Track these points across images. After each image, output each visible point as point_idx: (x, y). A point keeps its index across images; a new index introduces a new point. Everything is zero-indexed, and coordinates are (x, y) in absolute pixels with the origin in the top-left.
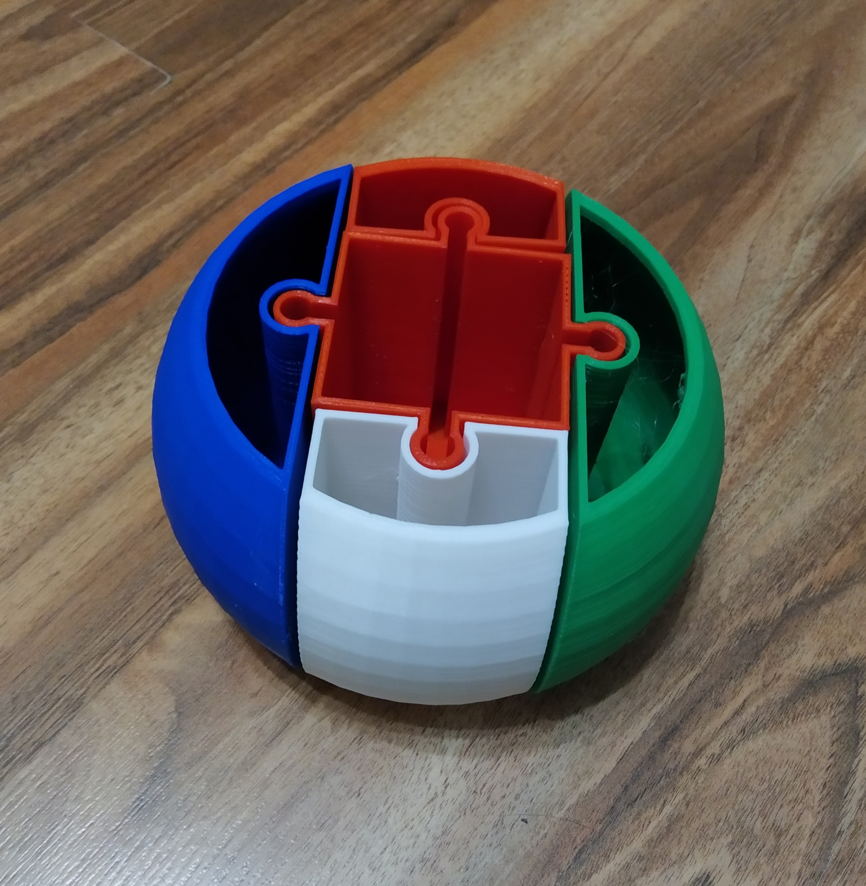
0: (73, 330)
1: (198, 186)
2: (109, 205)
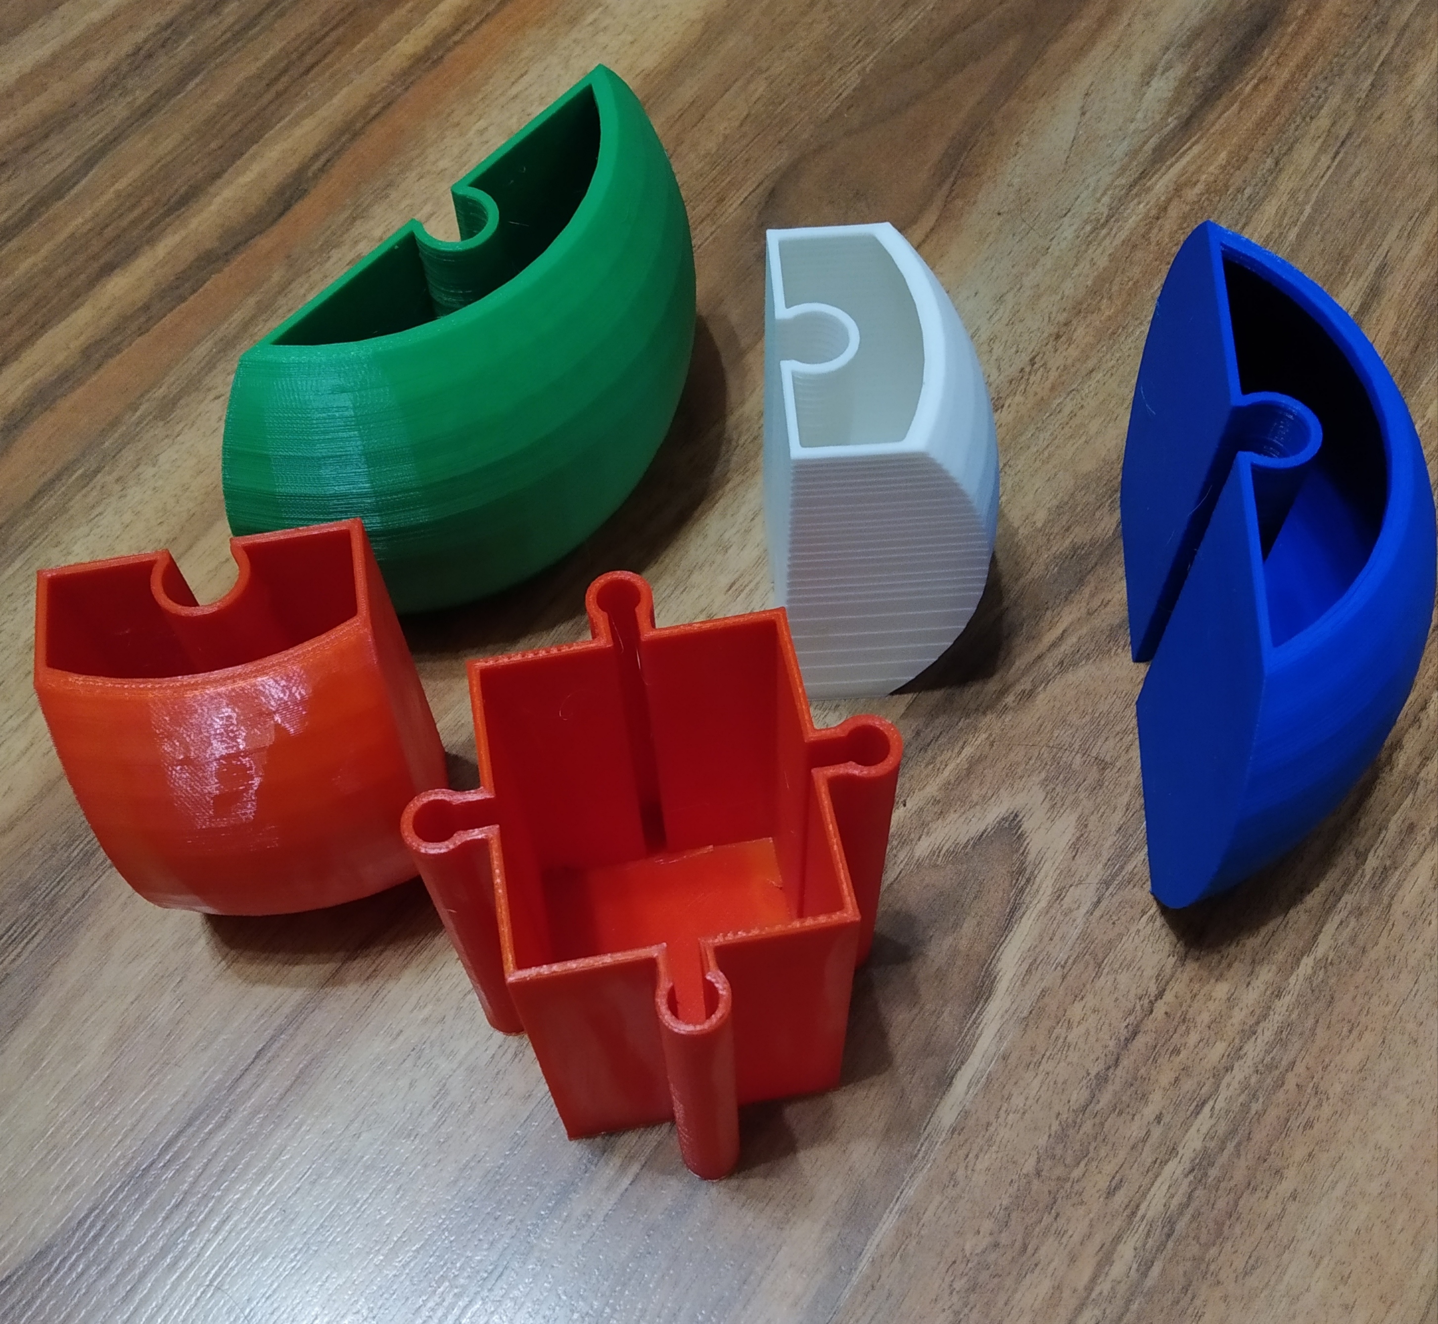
0: (208, 284)
1: (345, 90)
2: (234, 127)
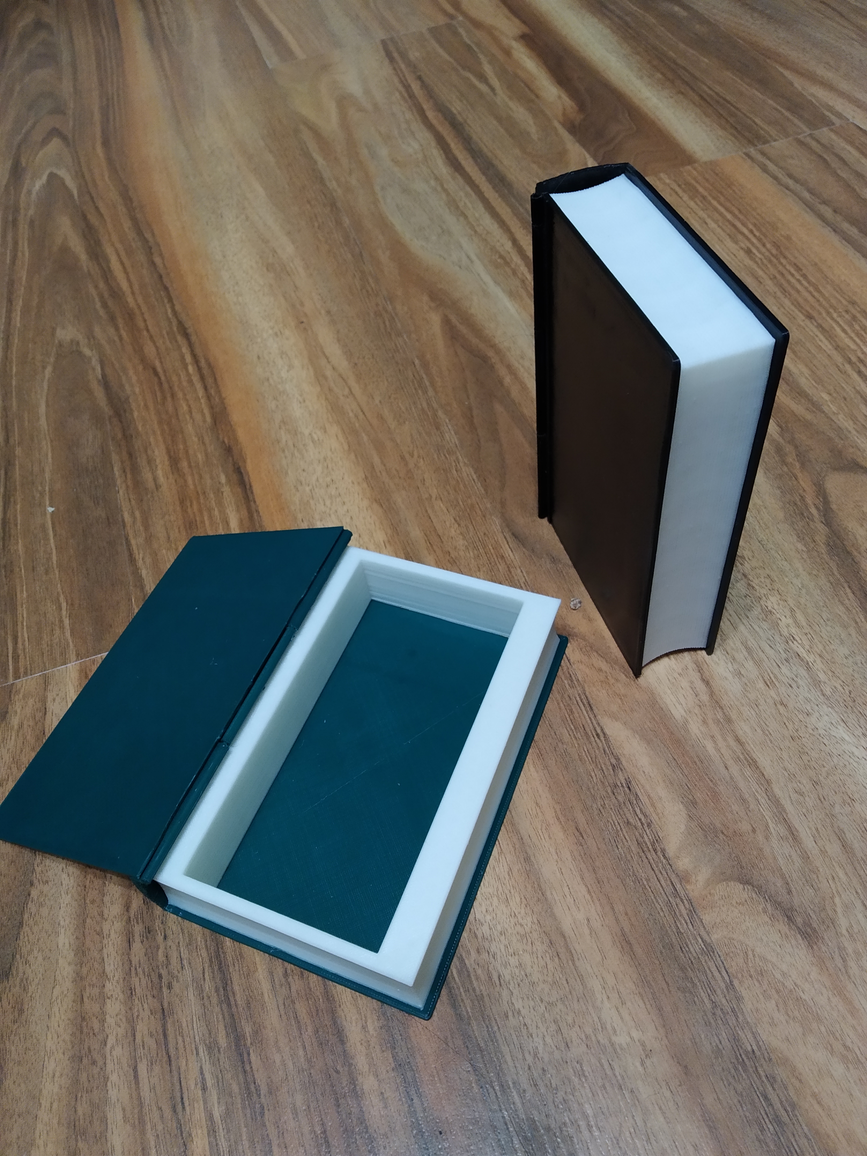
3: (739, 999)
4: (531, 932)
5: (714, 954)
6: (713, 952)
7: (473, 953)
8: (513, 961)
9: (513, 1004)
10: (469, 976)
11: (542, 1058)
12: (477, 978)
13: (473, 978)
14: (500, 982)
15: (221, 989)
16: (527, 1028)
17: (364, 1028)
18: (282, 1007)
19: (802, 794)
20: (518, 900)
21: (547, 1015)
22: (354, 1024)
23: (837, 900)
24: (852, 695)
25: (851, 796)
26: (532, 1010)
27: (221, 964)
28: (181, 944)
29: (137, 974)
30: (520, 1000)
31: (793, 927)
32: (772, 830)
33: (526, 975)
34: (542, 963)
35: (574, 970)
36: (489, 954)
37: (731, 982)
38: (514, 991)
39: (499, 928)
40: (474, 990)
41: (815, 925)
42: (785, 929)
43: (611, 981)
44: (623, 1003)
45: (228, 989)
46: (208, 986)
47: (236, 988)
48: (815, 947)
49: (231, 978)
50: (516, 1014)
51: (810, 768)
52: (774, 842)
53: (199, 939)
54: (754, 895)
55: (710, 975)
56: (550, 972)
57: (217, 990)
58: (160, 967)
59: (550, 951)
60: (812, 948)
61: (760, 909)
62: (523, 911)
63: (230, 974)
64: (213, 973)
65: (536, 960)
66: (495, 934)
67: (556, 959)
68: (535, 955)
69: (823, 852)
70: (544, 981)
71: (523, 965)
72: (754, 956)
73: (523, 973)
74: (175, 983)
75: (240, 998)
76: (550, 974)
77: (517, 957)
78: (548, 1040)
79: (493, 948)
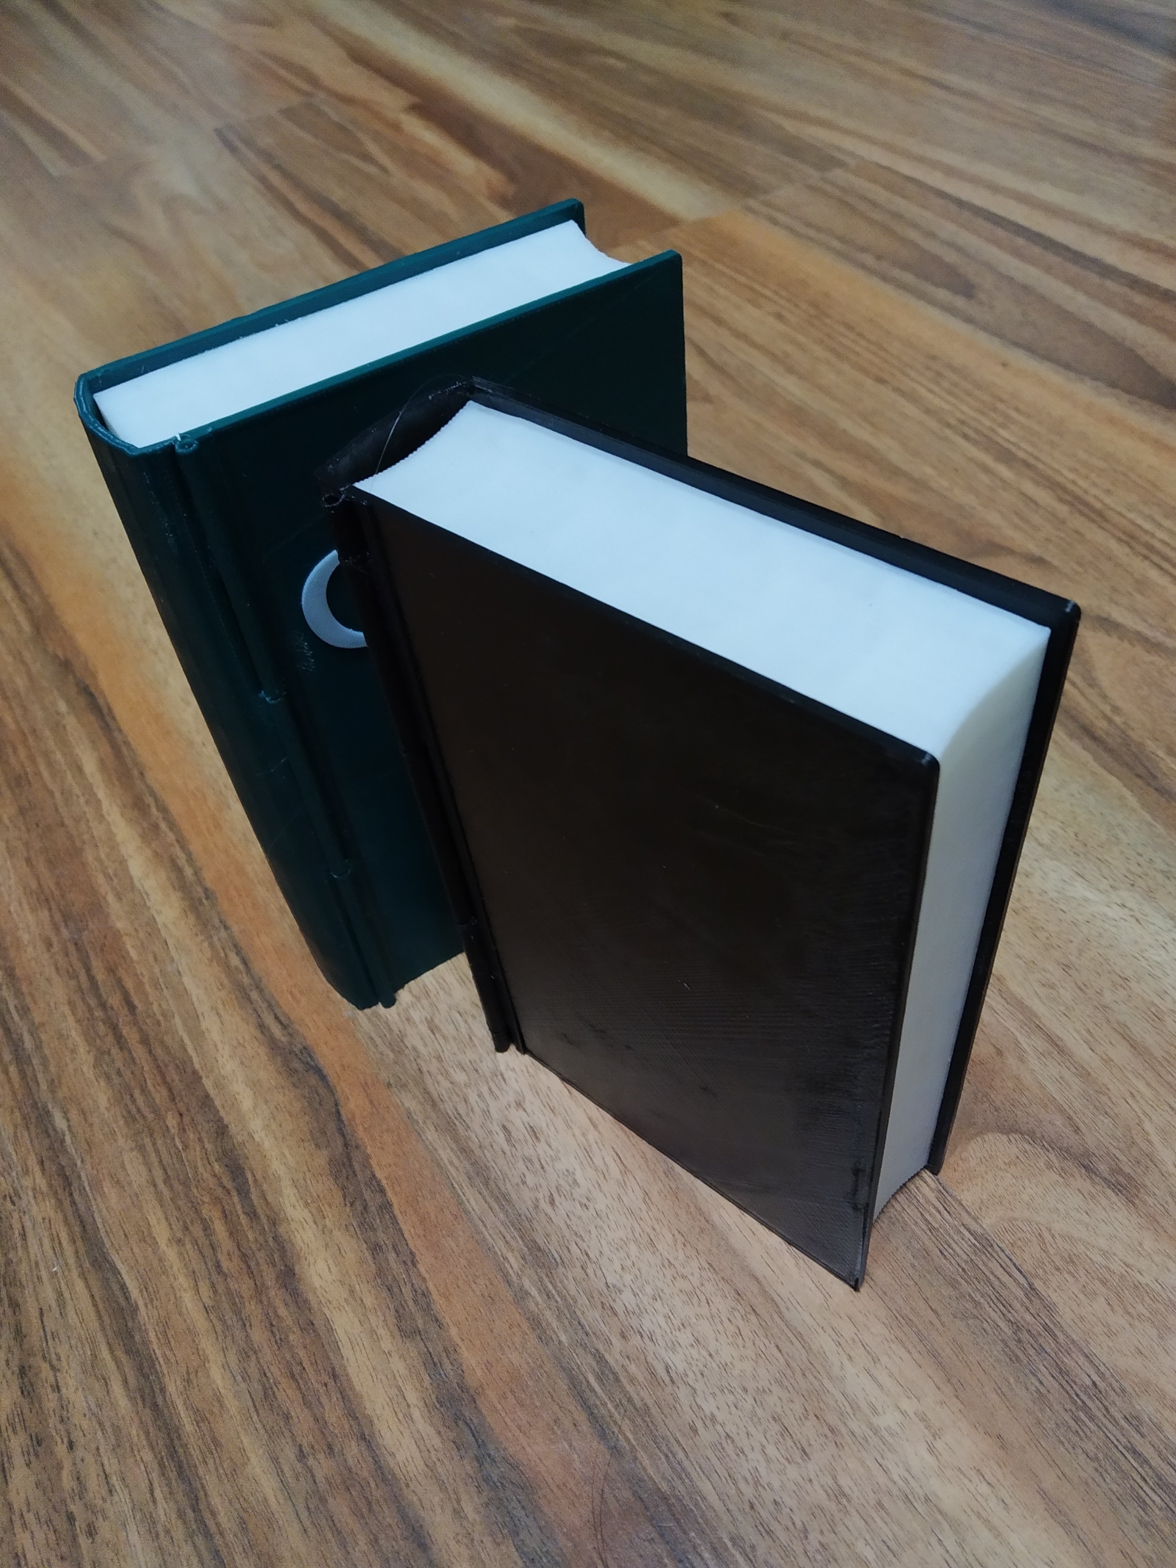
3: (1050, 1308)
4: (702, 1285)
5: (993, 1250)
6: (992, 1246)
7: (616, 1340)
8: (685, 1338)
9: (699, 1407)
10: (617, 1380)
11: (769, 1484)
12: (632, 1380)
13: (624, 1381)
14: (670, 1377)
15: (189, 1511)
16: (733, 1441)
17: (458, 1513)
18: (304, 1515)
19: (1052, 986)
20: (669, 1237)
21: (759, 1411)
22: (439, 1511)
23: (1147, 1126)
24: (1081, 838)
25: (1121, 975)
26: (733, 1408)
27: (180, 1467)
28: (102, 1450)
29: (25, 1525)
30: (710, 1399)
31: (1097, 1180)
32: (1025, 1046)
33: (710, 1355)
34: (732, 1329)
35: (785, 1328)
36: (642, 1336)
37: (1030, 1285)
38: (696, 1386)
39: (649, 1290)
40: (630, 1400)
41: (1127, 1170)
42: (1086, 1185)
43: (847, 1330)
44: (876, 1360)
45: (202, 1507)
46: (164, 1511)
47: (216, 1501)
48: (1137, 1202)
49: (203, 1487)
50: (708, 1423)
51: (1053, 947)
52: (1034, 1062)
53: (134, 1432)
54: (1027, 1147)
55: (996, 1283)
56: (746, 1340)
57: (181, 1515)
58: (69, 1500)
59: (739, 1307)
60: (1134, 1204)
61: (1041, 1164)
62: (681, 1255)
63: (200, 1479)
64: (169, 1485)
65: (720, 1327)
66: (646, 1302)
67: (753, 1317)
68: (717, 1320)
69: (1107, 1061)
70: (742, 1358)
71: (701, 1340)
72: (1053, 1237)
73: (704, 1353)
74: (100, 1523)
75: (226, 1519)
76: (749, 1344)
77: (688, 1328)
78: (771, 1450)
79: (647, 1325)
